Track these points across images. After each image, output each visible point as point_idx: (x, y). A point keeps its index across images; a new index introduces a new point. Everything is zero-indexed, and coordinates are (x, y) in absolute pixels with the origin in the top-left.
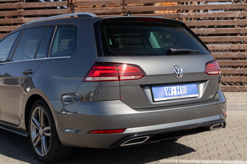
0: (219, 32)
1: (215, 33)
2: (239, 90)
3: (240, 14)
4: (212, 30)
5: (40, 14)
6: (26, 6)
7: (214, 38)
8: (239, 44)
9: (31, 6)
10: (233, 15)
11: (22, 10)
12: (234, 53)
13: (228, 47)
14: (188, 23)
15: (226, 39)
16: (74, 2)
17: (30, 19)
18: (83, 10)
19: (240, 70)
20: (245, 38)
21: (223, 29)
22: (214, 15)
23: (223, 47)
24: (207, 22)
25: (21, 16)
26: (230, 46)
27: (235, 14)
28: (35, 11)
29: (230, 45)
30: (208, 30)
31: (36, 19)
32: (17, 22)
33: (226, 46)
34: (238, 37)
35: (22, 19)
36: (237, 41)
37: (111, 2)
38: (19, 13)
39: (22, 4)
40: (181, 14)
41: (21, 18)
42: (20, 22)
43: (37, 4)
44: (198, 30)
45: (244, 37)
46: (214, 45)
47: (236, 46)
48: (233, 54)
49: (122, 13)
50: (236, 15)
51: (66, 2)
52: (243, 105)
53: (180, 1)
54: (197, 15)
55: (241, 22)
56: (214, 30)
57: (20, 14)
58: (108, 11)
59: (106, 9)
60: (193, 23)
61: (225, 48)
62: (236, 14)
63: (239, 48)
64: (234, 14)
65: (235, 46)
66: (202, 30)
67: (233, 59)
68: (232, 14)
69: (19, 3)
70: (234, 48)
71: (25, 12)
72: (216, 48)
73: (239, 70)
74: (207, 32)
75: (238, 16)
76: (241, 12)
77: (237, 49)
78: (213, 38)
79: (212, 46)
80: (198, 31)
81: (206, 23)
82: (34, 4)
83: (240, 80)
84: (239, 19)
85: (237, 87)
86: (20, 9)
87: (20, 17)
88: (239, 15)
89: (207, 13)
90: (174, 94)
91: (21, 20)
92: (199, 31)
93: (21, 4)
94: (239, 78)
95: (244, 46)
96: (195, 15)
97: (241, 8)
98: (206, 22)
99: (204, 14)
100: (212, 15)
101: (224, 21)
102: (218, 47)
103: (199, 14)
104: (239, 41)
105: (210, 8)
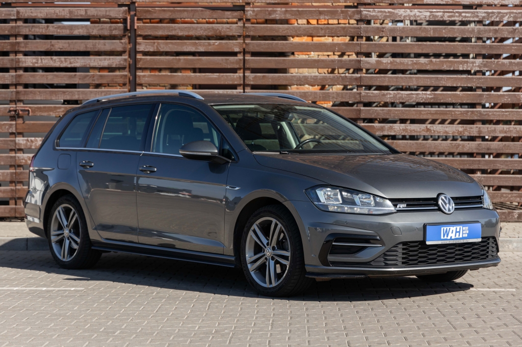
0: (440, 100)
1: (432, 101)
3: (481, 64)
5: (61, 49)
6: (30, 31)
8: (480, 125)
9: (41, 30)
10: (467, 67)
11: (20, 40)
12: (469, 144)
13: (458, 131)
15: (453, 113)
16: (138, 26)
17: (38, 60)
18: (156, 44)
19: (482, 177)
20: (490, 114)
21: (448, 94)
22: (429, 64)
23: (447, 129)
24: (416, 78)
25: (16, 53)
26: (461, 129)
27: (471, 65)
28: (51, 42)
29: (461, 127)
30: (417, 94)
32: (8, 66)
33: (454, 130)
34: (477, 111)
35: (18, 59)
36: (476, 118)
37: (218, 29)
38: (12, 44)
39: (22, 26)
40: (363, 61)
41: (17, 57)
42: (14, 66)
43: (55, 28)
45: (489, 111)
46: (429, 126)
47: (474, 130)
48: (468, 145)
49: (240, 52)
50: (473, 65)
51: (120, 26)
53: (361, 33)
55: (483, 80)
57: (17, 49)
58: (210, 47)
59: (207, 44)
61: (451, 133)
62: (474, 65)
63: (479, 134)
64: (470, 63)
65: (471, 128)
66: (405, 94)
67: (471, 155)
68: (465, 64)
69: (13, 24)
70: (470, 133)
71: (27, 44)
72: (434, 131)
73: (479, 177)
74: (417, 98)
75: (478, 69)
76: (485, 60)
77: (476, 134)
78: (428, 110)
79: (426, 127)
82: (48, 27)
84: (480, 75)
86: (16, 36)
87: (14, 55)
88: (479, 66)
89: (416, 61)
91: (18, 61)
92: (400, 95)
93: (19, 26)
95: (489, 129)
96: (391, 63)
97: (484, 52)
98: (413, 77)
99: (410, 63)
100: (427, 64)
101: (450, 78)
102: (438, 130)
103: (400, 62)
104: (479, 118)
105: (422, 50)
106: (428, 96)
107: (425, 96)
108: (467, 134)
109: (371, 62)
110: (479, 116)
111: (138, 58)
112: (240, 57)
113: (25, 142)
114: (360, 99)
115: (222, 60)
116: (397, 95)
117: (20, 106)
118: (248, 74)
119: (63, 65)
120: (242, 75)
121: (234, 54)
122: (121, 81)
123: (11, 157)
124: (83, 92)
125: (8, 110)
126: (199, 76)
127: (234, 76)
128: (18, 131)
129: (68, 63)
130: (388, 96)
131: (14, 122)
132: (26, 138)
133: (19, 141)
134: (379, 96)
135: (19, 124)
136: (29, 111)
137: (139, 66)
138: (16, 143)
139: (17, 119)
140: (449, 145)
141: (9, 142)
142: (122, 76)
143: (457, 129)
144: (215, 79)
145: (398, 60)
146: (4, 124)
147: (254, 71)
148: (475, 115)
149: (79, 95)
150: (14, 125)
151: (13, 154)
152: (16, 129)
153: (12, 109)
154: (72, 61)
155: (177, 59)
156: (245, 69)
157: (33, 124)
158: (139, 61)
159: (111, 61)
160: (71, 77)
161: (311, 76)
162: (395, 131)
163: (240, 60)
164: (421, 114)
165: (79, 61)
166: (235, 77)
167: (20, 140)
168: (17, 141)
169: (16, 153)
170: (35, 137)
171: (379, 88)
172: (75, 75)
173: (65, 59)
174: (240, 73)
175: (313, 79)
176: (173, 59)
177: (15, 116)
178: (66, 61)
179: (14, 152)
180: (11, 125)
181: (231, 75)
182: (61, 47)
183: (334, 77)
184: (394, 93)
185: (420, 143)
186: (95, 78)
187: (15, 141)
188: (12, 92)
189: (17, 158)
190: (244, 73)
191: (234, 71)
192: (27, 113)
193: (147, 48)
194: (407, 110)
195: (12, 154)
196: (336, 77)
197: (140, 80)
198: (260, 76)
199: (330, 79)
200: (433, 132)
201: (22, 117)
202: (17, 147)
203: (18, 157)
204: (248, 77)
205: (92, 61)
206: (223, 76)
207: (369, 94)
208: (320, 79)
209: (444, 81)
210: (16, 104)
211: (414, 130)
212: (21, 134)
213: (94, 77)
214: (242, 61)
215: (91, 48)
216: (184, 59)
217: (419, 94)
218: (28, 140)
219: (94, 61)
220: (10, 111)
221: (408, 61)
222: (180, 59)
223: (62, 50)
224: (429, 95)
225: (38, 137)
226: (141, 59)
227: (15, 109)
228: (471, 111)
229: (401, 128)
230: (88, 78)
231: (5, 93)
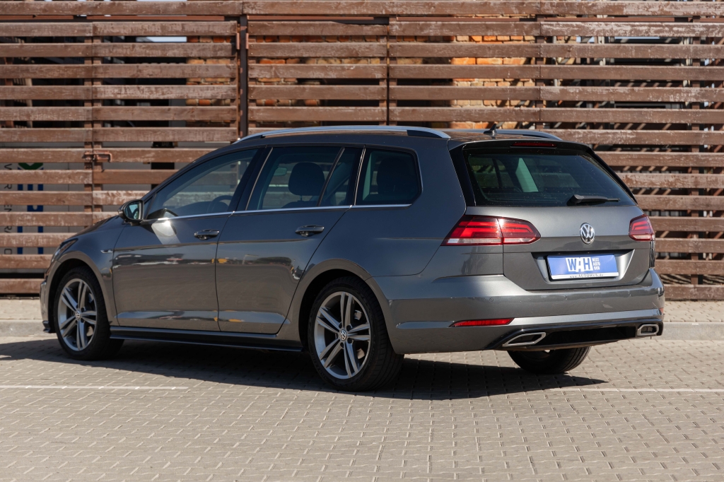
0: (645, 141)
1: (633, 142)
2: (694, 298)
3: (698, 93)
4: (626, 135)
5: (152, 75)
6: (110, 52)
8: (696, 174)
9: (125, 51)
10: (681, 97)
11: (98, 63)
12: (682, 198)
13: (669, 182)
15: (661, 158)
16: (250, 46)
17: (121, 91)
18: (274, 69)
19: (699, 242)
20: (710, 159)
21: (655, 133)
23: (653, 180)
24: (613, 112)
25: (93, 80)
26: (671, 180)
27: (685, 95)
28: (138, 67)
29: (672, 177)
30: (614, 134)
31: (139, 88)
32: (83, 97)
33: (663, 180)
34: (693, 156)
35: (96, 88)
36: (691, 165)
37: (354, 49)
38: (88, 70)
39: (100, 46)
40: (543, 90)
41: (94, 86)
42: (90, 98)
43: (144, 48)
45: (709, 156)
47: (688, 180)
48: (681, 200)
49: (382, 79)
50: (688, 96)
51: (226, 46)
52: (702, 326)
53: (540, 54)
54: (585, 93)
55: (700, 115)
56: (631, 134)
57: (93, 75)
58: (343, 73)
59: (339, 68)
60: (575, 113)
61: (658, 184)
62: (690, 95)
63: (696, 185)
64: (684, 93)
65: (685, 178)
66: (598, 134)
67: (684, 213)
68: (678, 94)
69: (88, 43)
70: (683, 184)
71: (106, 69)
72: (636, 182)
73: (695, 242)
74: (613, 138)
75: (694, 100)
76: (703, 89)
77: (691, 186)
78: (629, 155)
79: (626, 176)
80: (589, 136)
81: (610, 114)
82: (134, 46)
83: (698, 269)
84: (697, 108)
85: (690, 288)
86: (92, 59)
87: (90, 83)
88: (695, 97)
90: (580, 270)
91: (95, 91)
92: (592, 135)
93: (96, 46)
94: (695, 263)
95: (709, 179)
96: (580, 92)
97: (702, 78)
98: (609, 111)
99: (605, 92)
100: (627, 94)
101: (658, 112)
102: (642, 181)
103: (592, 91)
104: (696, 165)
105: (621, 76)
106: (628, 136)
107: (624, 136)
108: (679, 186)
109: (554, 91)
110: (696, 163)
111: (251, 88)
112: (383, 85)
113: (104, 196)
115: (360, 89)
116: (587, 134)
117: (98, 149)
118: (393, 107)
119: (154, 96)
120: (385, 108)
121: (375, 82)
122: (227, 117)
123: (87, 216)
124: (179, 131)
125: (82, 155)
126: (330, 110)
127: (374, 110)
128: (96, 182)
129: (160, 93)
130: (576, 136)
131: (90, 171)
132: (106, 192)
133: (97, 194)
134: (564, 135)
135: (97, 173)
136: (109, 156)
137: (251, 97)
138: (92, 198)
139: (94, 167)
140: (656, 200)
141: (84, 197)
142: (229, 111)
143: (666, 179)
144: (351, 114)
145: (589, 89)
146: (77, 173)
147: (401, 103)
148: (690, 160)
149: (174, 135)
150: (91, 175)
151: (89, 212)
152: (93, 179)
153: (87, 153)
154: (165, 91)
156: (388, 102)
157: (115, 173)
158: (252, 91)
159: (215, 91)
160: (163, 112)
161: (475, 110)
163: (383, 89)
164: (619, 159)
165: (174, 91)
166: (377, 111)
167: (99, 194)
168: (94, 196)
169: (92, 211)
170: (117, 189)
171: (565, 125)
172: (169, 109)
173: (156, 88)
174: (383, 106)
175: (479, 114)
176: (296, 88)
177: (92, 163)
178: (157, 92)
179: (90, 209)
180: (87, 174)
181: (370, 110)
182: (151, 73)
183: (505, 111)
184: (584, 132)
186: (195, 113)
187: (91, 195)
188: (88, 131)
189: (94, 217)
190: (388, 106)
191: (375, 103)
192: (107, 158)
193: (262, 74)
195: (87, 211)
196: (507, 111)
197: (252, 115)
198: (409, 110)
199: (500, 113)
200: (634, 183)
201: (101, 164)
202: (95, 203)
203: (96, 216)
204: (393, 112)
205: (191, 91)
206: (360, 110)
208: (486, 114)
209: (650, 116)
210: (92, 147)
212: (99, 186)
213: (193, 112)
214: (386, 91)
215: (189, 74)
216: (310, 89)
217: (617, 133)
218: (108, 194)
219: (194, 90)
220: (85, 156)
221: (602, 90)
222: (304, 89)
223: (152, 77)
224: (629, 134)
225: (122, 190)
226: (254, 88)
227: (91, 154)
228: (684, 156)
230: (186, 113)
231: (79, 133)
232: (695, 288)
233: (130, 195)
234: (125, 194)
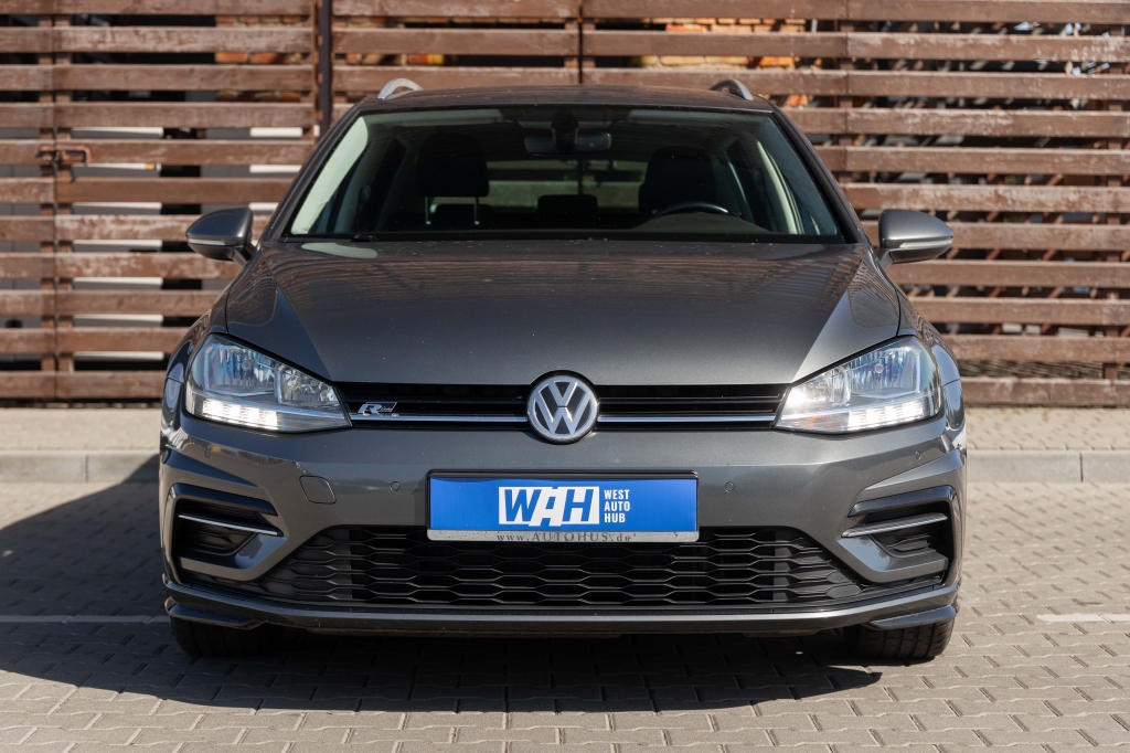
0: (1028, 129)
1: (1009, 132)
2: (1110, 402)
3: (1122, 47)
4: (995, 120)
5: (158, 9)
7: (1006, 155)
8: (1117, 189)
10: (1091, 54)
12: (1092, 231)
13: (1068, 200)
14: (887, 82)
15: (1056, 160)
17: (104, 36)
19: (1120, 306)
21: (1046, 117)
22: (1003, 47)
23: (1043, 197)
24: (973, 79)
25: (54, 18)
26: (1073, 198)
29: (1074, 192)
30: (975, 117)
31: (137, 32)
32: (36, 48)
33: (1058, 198)
34: (1111, 156)
35: (60, 32)
36: (1108, 171)
40: (851, 40)
41: (56, 28)
42: (50, 49)
44: (933, 115)
46: (1001, 189)
47: (1102, 198)
48: (1090, 234)
49: (571, 20)
50: (1103, 51)
54: (926, 46)
55: (1124, 85)
56: (1005, 118)
57: (55, 9)
58: (502, 7)
60: (907, 81)
61: (1051, 204)
62: (1106, 49)
63: (1116, 207)
64: (1095, 46)
65: (1097, 194)
68: (1085, 49)
70: (1093, 206)
72: (1013, 201)
73: (1114, 306)
74: (974, 126)
75: (1113, 59)
77: (1108, 208)
78: (1001, 154)
79: (996, 192)
80: (932, 121)
81: (969, 82)
83: (1118, 354)
84: (1119, 73)
85: (1103, 386)
87: (49, 22)
88: (1116, 53)
91: (59, 38)
92: (937, 119)
94: (1113, 343)
96: (917, 44)
98: (967, 78)
99: (959, 44)
100: (998, 48)
101: (1051, 79)
102: (1023, 199)
103: (938, 43)
104: (1115, 172)
105: (988, 14)
106: (999, 121)
107: (992, 122)
108: (1087, 208)
109: (871, 42)
110: (1116, 168)
111: (337, 33)
112: (572, 30)
113: (76, 225)
114: (847, 128)
115: (531, 36)
116: (928, 118)
117: (64, 142)
118: (589, 69)
119: (164, 47)
120: (575, 71)
122: (297, 84)
123: (45, 260)
124: (209, 110)
125: (36, 152)
126: (478, 74)
127: (557, 73)
128: (63, 200)
129: (176, 42)
130: (910, 121)
131: (50, 180)
132: (78, 217)
133: (62, 222)
135: (63, 183)
136: (83, 153)
137: (339, 49)
138: (55, 229)
139: (58, 173)
140: (1047, 233)
141: (40, 227)
142: (299, 74)
143: (1065, 196)
144: (515, 79)
145: (932, 38)
146: (28, 184)
147: (602, 61)
148: (1107, 163)
149: (200, 116)
150: (51, 188)
151: (48, 254)
152: (56, 195)
153: (45, 148)
154: (184, 37)
155: (425, 34)
156: (581, 59)
157: (96, 184)
158: (340, 40)
159: (274, 39)
160: (181, 74)
162: (924, 202)
163: (572, 36)
164: (983, 161)
165: (200, 37)
166: (560, 75)
167: (65, 220)
168: (58, 224)
169: (55, 251)
172: (192, 71)
173: (168, 33)
174: (571, 67)
176: (418, 34)
177: (53, 165)
178: (169, 38)
179: (50, 249)
180: (45, 185)
181: (549, 73)
182: (158, 5)
183: (786, 77)
184: (924, 115)
185: (982, 229)
186: (238, 77)
187: (53, 223)
188: (45, 109)
189: (58, 263)
190: (580, 67)
191: (558, 61)
192: (80, 157)
193: (358, 8)
194: (952, 154)
195: (46, 252)
196: (791, 77)
197: (341, 82)
198: (617, 74)
199: (778, 80)
200: (1010, 202)
201: (69, 168)
202: (59, 238)
203: (62, 260)
204: (589, 76)
205: (231, 39)
206: (532, 73)
207: (865, 117)
208: (754, 82)
209: (1037, 86)
210: (54, 138)
211: (967, 199)
212: (66, 207)
213: (234, 75)
214: (576, 41)
215: (227, 8)
216: (444, 35)
217: (980, 116)
218: (82, 221)
219: (236, 37)
220: (41, 154)
221: (955, 40)
222: (433, 35)
223: (161, 12)
224: (1001, 117)
226: (343, 34)
227: (52, 149)
228: (1096, 156)
229: (938, 194)
230: (221, 77)
231: (29, 112)
232: (1112, 385)
233: (122, 222)
234: (113, 222)
